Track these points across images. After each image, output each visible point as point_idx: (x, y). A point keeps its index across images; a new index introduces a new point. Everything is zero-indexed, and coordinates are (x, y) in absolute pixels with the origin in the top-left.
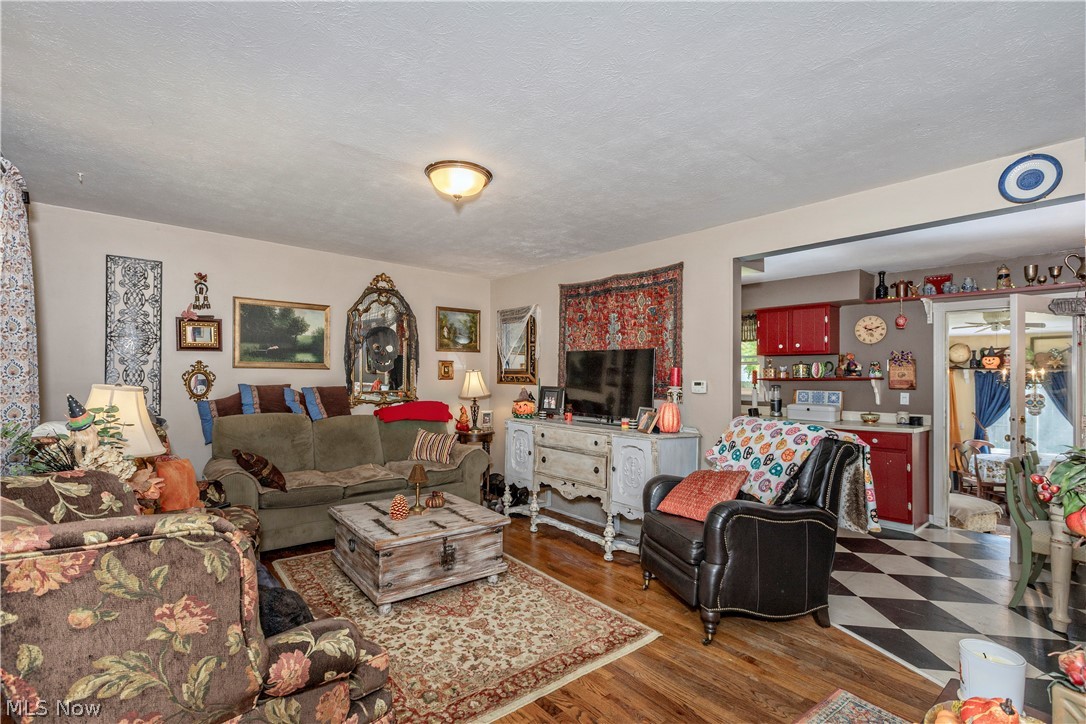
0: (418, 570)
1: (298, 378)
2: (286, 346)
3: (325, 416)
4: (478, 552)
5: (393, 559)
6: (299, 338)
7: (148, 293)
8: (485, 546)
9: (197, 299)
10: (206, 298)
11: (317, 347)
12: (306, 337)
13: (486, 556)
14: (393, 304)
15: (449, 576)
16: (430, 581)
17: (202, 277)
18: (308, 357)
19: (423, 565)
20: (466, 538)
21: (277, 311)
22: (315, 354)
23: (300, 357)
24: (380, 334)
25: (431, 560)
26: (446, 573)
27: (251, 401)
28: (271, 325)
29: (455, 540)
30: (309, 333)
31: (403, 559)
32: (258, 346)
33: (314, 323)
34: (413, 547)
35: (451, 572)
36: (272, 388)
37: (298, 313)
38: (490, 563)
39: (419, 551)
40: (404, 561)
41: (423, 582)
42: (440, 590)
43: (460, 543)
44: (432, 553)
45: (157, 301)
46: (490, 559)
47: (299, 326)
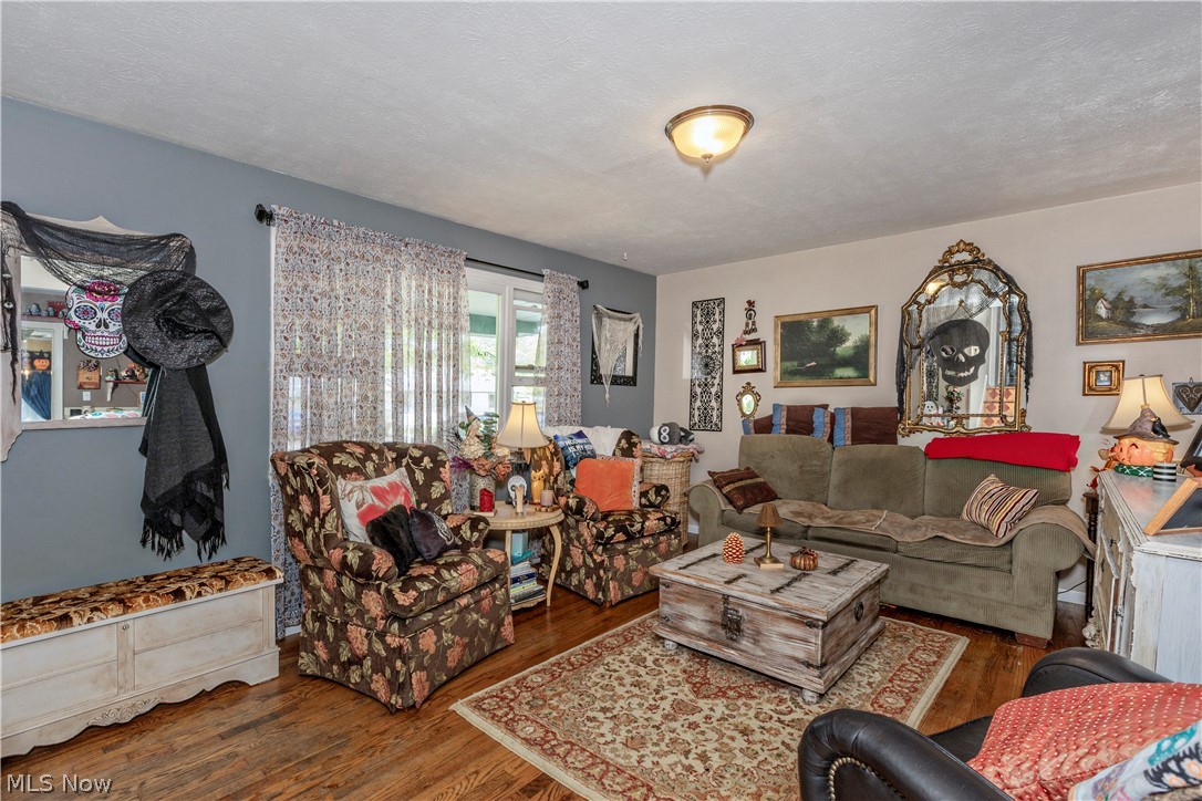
0: (697, 619)
1: (838, 397)
2: (824, 361)
3: (849, 442)
4: (775, 638)
5: (669, 593)
6: (839, 350)
7: (715, 327)
8: (789, 637)
9: (747, 325)
10: (754, 323)
11: (860, 360)
12: (846, 348)
13: (790, 652)
14: (980, 282)
15: (732, 648)
16: (709, 640)
17: (751, 303)
18: (849, 372)
19: (702, 617)
20: (757, 610)
21: (815, 324)
22: (857, 369)
23: (840, 372)
24: (955, 332)
25: (710, 616)
26: (730, 642)
27: (781, 420)
28: (808, 340)
29: (742, 606)
30: (849, 344)
31: (682, 598)
32: (796, 364)
33: (856, 329)
34: (691, 590)
35: (735, 644)
36: (804, 408)
37: (837, 322)
38: (796, 666)
39: (696, 596)
40: (682, 601)
41: (700, 637)
42: (716, 657)
43: (749, 612)
44: (712, 607)
45: (721, 333)
46: (797, 660)
47: (838, 337)
